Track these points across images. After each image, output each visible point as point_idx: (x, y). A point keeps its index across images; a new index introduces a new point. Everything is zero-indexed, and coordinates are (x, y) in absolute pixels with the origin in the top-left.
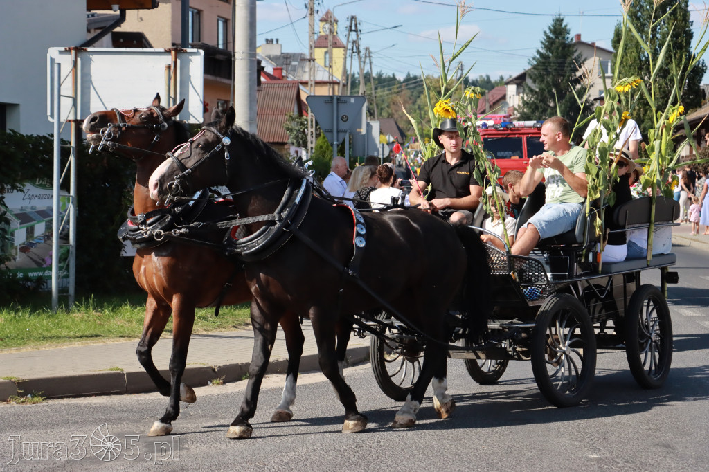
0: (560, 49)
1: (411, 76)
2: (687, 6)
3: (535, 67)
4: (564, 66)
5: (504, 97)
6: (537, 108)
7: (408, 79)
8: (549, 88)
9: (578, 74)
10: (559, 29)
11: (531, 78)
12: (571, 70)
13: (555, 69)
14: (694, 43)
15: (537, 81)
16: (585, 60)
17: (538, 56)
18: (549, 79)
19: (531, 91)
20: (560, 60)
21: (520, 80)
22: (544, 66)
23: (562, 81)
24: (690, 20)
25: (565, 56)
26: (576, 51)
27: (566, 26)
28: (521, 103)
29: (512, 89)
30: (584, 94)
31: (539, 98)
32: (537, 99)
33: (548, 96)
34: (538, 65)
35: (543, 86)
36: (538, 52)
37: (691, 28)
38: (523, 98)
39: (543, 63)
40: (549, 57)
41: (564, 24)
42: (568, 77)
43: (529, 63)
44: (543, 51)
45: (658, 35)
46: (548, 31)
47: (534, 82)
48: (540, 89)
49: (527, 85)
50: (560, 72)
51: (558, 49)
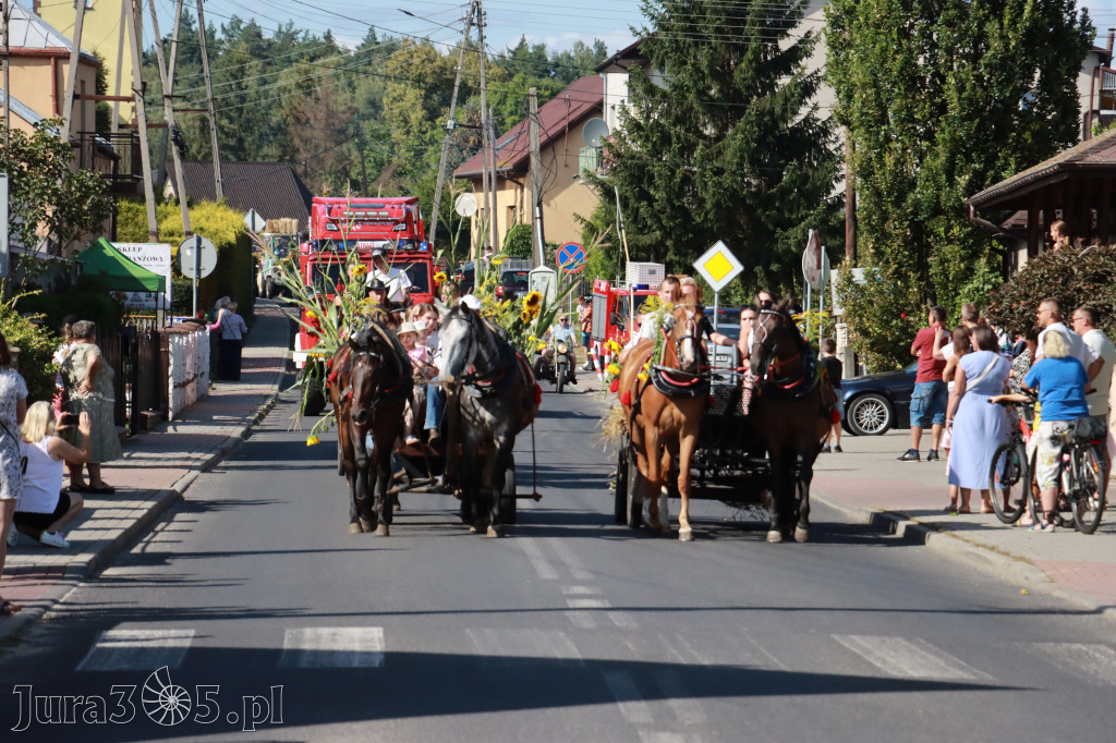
4: (745, 23)
5: (598, 107)
6: (666, 139)
8: (701, 85)
12: (763, 32)
21: (635, 61)
22: (687, 19)
23: (736, 64)
29: (618, 84)
31: (676, 111)
32: (666, 114)
33: (697, 106)
35: (684, 77)
42: (756, 53)
48: (675, 87)
50: (734, 40)
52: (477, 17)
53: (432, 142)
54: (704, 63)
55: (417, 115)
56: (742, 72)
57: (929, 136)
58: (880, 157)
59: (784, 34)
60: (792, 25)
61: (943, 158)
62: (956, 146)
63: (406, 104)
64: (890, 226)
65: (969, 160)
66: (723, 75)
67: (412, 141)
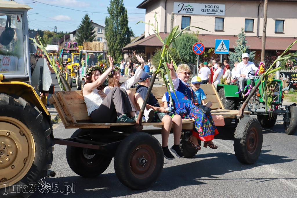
0: (87, 24)
1: (39, 30)
2: (127, 13)
3: (79, 29)
4: (88, 29)
5: (69, 38)
6: (80, 41)
7: (38, 31)
8: (84, 36)
9: (92, 32)
10: (87, 18)
11: (78, 32)
12: (90, 30)
13: (86, 30)
14: (128, 24)
15: (80, 33)
16: (95, 27)
17: (80, 26)
18: (84, 33)
19: (78, 36)
20: (87, 27)
21: (74, 33)
24: (128, 17)
25: (89, 26)
26: (92, 25)
27: (89, 17)
28: (74, 39)
29: (71, 35)
30: (94, 38)
31: (81, 38)
32: (80, 38)
33: (83, 38)
34: (80, 28)
35: (82, 35)
36: (81, 24)
37: (128, 19)
38: (75, 38)
39: (82, 28)
40: (84, 26)
41: (88, 16)
42: (90, 32)
43: (78, 27)
44: (82, 24)
45: (118, 21)
46: (84, 18)
47: (79, 33)
48: (81, 36)
49: (77, 34)
50: (87, 31)
51: (86, 24)
52: (56, 28)
53: (49, 41)
54: (84, 34)
55: (47, 38)
56: (88, 34)
57: (115, 41)
58: (110, 44)
59: (92, 31)
60: (93, 30)
61: (117, 44)
62: (118, 43)
63: (45, 37)
64: (111, 51)
65: (120, 44)
66: (86, 35)
67: (46, 40)
